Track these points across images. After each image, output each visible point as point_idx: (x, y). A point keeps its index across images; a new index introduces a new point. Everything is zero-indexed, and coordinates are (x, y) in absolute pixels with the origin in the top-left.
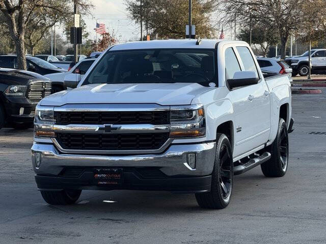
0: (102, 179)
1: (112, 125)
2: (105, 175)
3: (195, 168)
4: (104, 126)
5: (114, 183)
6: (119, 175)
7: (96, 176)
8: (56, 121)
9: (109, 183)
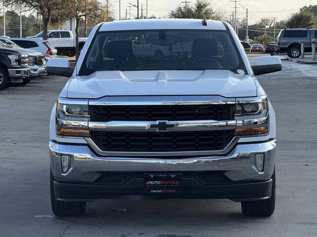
0: (156, 187)
1: (167, 121)
2: (159, 182)
3: (262, 171)
4: (157, 122)
6: (177, 182)
7: (148, 183)
8: (91, 117)
9: (165, 191)
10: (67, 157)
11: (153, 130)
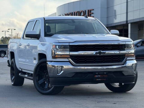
0: (98, 78)
1: (102, 51)
2: (99, 76)
3: (135, 71)
4: (98, 52)
5: (104, 79)
6: (107, 76)
7: (95, 76)
9: (102, 80)
10: (60, 67)
11: (96, 55)
